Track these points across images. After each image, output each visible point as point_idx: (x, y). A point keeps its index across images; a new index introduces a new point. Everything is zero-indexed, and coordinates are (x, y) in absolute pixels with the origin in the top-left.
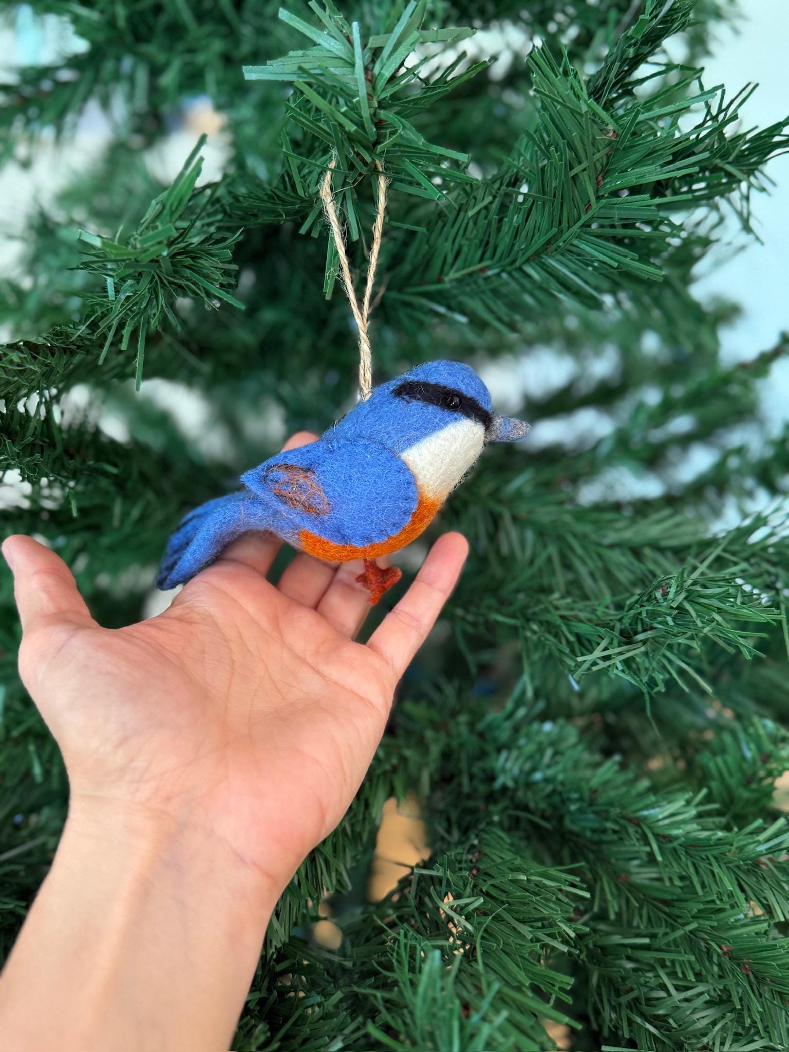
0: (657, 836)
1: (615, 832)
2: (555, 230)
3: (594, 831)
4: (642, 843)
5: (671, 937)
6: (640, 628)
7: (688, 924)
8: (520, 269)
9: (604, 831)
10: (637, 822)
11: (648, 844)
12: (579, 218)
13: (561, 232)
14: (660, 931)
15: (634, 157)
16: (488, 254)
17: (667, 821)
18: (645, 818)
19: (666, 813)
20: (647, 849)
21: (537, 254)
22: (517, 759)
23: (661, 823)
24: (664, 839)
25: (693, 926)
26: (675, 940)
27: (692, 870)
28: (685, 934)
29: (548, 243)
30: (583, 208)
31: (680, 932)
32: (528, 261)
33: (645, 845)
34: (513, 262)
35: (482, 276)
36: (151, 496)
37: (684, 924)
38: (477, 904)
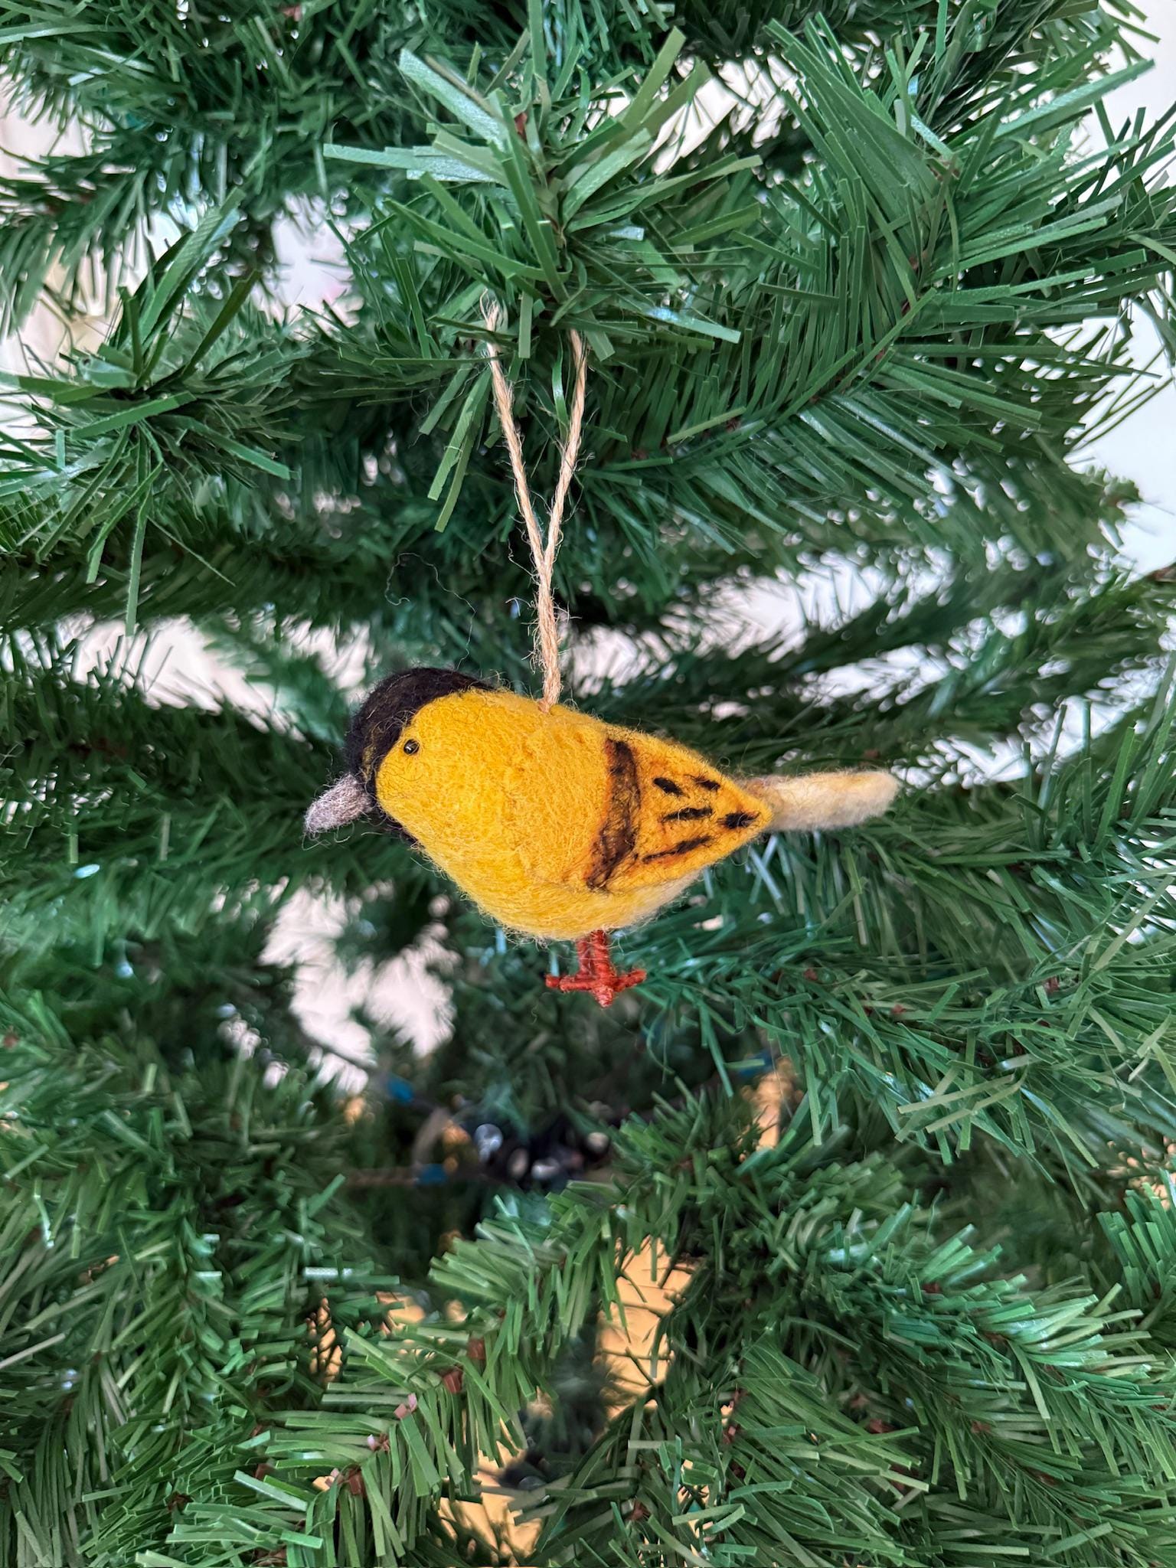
0: (1037, 1367)
1: (965, 1355)
2: (853, 352)
3: (929, 1350)
4: (1011, 1376)
5: (1065, 1545)
6: (1010, 1051)
7: (1097, 1524)
8: (795, 420)
9: (946, 1353)
10: (1004, 1343)
11: (1024, 1379)
12: (893, 324)
13: (861, 356)
14: (1047, 1531)
15: (986, 211)
16: (739, 397)
17: (1055, 1343)
18: (1018, 1336)
19: (1053, 1331)
20: (1022, 1386)
21: (822, 394)
22: (803, 1225)
24: (1052, 1376)
25: (1105, 1529)
26: (1073, 1551)
27: (1098, 1425)
28: (1089, 1543)
29: (843, 372)
30: (897, 309)
31: (1078, 1540)
32: (807, 406)
33: (1017, 1379)
34: (783, 407)
35: (731, 433)
36: (226, 801)
37: (1090, 1524)
38: (734, 1518)
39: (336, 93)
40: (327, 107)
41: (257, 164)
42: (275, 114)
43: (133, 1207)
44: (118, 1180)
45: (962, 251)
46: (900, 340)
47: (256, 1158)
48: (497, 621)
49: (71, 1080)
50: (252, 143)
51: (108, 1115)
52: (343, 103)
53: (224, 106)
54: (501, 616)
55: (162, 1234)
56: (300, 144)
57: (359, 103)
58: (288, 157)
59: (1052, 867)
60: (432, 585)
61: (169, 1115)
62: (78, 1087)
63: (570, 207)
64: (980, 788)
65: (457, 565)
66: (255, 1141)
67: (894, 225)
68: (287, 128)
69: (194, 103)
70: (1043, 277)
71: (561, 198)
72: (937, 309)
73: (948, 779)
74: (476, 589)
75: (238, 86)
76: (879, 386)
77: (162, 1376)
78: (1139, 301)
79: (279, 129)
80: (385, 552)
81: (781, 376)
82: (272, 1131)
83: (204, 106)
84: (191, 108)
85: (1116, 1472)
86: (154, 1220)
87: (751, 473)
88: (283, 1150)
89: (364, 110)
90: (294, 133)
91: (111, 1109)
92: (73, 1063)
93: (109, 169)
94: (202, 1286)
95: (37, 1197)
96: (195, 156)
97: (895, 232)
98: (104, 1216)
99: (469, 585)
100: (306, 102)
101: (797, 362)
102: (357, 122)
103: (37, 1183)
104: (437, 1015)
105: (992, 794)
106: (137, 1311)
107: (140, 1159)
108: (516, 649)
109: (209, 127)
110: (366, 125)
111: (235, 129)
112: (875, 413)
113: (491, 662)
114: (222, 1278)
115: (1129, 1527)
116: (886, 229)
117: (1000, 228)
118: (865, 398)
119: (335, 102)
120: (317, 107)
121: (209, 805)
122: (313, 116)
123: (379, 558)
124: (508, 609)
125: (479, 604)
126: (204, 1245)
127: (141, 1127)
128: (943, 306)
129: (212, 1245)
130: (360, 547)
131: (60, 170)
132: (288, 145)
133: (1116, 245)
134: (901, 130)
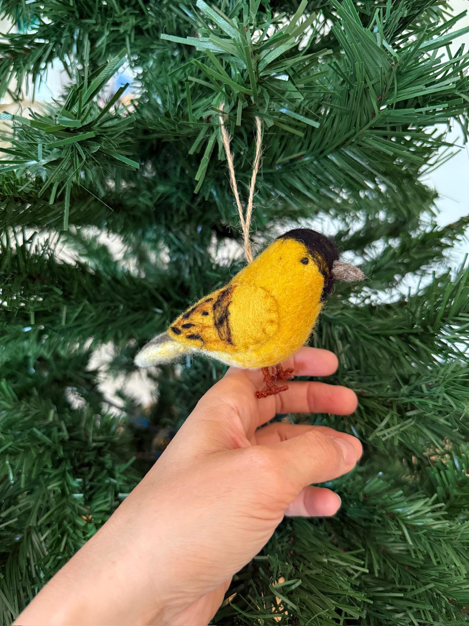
0: (406, 525)
1: (379, 521)
2: (353, 131)
3: (365, 520)
4: (397, 529)
5: (416, 592)
7: (429, 583)
8: (326, 157)
9: (370, 521)
10: (394, 517)
11: (401, 530)
12: (368, 122)
13: (355, 133)
14: (409, 587)
15: (408, 79)
16: (304, 147)
17: (413, 516)
18: (399, 513)
19: (412, 511)
20: (400, 533)
21: (338, 148)
23: (409, 517)
24: (412, 528)
25: (432, 585)
26: (419, 594)
27: (428, 546)
28: (426, 591)
29: (347, 140)
30: (371, 116)
31: (423, 589)
32: (331, 152)
33: (399, 530)
34: (322, 152)
35: (299, 161)
36: (87, 302)
37: (425, 584)
38: (297, 584)
39: (137, 16)
40: (133, 21)
41: (102, 42)
42: (111, 22)
43: (46, 467)
44: (40, 456)
45: (397, 94)
46: (371, 128)
47: (95, 448)
48: (191, 234)
49: (18, 415)
50: (101, 34)
51: (35, 430)
52: (139, 20)
53: (90, 17)
54: (193, 232)
55: (57, 479)
56: (120, 35)
57: (145, 20)
58: (114, 41)
59: (416, 335)
60: (166, 218)
61: (60, 430)
62: (22, 418)
63: (262, 66)
64: (379, 306)
65: (178, 210)
66: (94, 441)
67: (373, 82)
68: (115, 29)
69: (77, 15)
70: (423, 107)
71: (258, 62)
72: (386, 116)
73: (367, 302)
74: (184, 221)
75: (96, 10)
76: (360, 146)
77: (60, 536)
78: (456, 119)
79: (112, 29)
80: (150, 204)
81: (322, 140)
82: (101, 437)
83: (82, 17)
84: (76, 18)
85: (436, 564)
86: (54, 472)
87: (306, 177)
88: (105, 445)
89: (147, 24)
90: (118, 31)
91: (36, 427)
92: (19, 408)
93: (37, 41)
94: (75, 499)
95: (7, 462)
96: (76, 37)
97: (373, 85)
98: (35, 470)
99: (181, 219)
100: (124, 18)
101: (329, 134)
102: (145, 28)
103: (7, 457)
104: (152, 394)
105: (384, 309)
106: (48, 509)
107: (48, 448)
108: (199, 245)
109: (81, 26)
110: (147, 30)
111: (93, 27)
112: (358, 156)
113: (188, 250)
114: (84, 497)
115: (441, 584)
116: (370, 84)
117: (413, 86)
118: (355, 150)
119: (136, 19)
120: (128, 21)
121: (80, 303)
122: (127, 24)
123: (147, 206)
124: (196, 229)
125: (184, 227)
126: (76, 482)
127: (49, 435)
128: (388, 116)
129: (79, 483)
130: (140, 202)
131: (17, 39)
132: (115, 36)
133: (450, 96)
134: (379, 45)
